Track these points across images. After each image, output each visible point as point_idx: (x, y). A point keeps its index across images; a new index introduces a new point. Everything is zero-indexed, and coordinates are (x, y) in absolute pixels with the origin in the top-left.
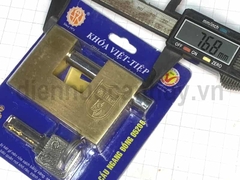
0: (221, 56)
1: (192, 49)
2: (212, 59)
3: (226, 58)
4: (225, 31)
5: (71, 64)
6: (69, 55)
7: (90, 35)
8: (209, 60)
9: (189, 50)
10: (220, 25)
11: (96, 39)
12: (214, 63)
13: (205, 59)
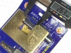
0: (66, 16)
1: (56, 12)
2: (63, 17)
3: (68, 17)
4: (69, 7)
5: (24, 24)
6: (24, 20)
7: (32, 13)
8: (61, 17)
9: (55, 13)
10: (67, 5)
11: (34, 14)
12: (63, 18)
13: (60, 16)
